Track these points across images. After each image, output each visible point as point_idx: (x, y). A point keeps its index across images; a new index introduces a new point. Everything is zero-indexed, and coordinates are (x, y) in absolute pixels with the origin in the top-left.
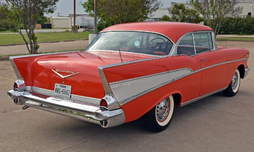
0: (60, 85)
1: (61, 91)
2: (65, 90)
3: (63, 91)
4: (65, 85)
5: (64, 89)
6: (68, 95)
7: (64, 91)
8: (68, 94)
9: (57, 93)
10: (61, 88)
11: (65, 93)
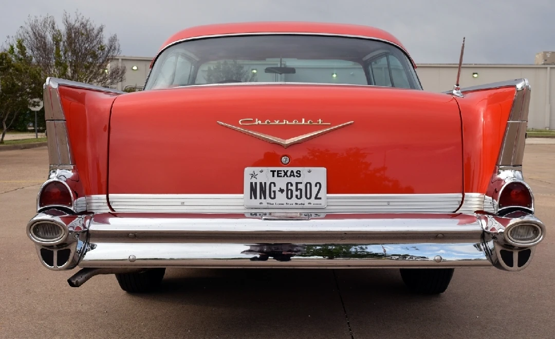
0: (273, 172)
1: (281, 191)
2: (297, 184)
3: (288, 190)
4: (295, 169)
5: (294, 180)
6: (316, 198)
7: (294, 188)
8: (317, 195)
9: (263, 200)
10: (275, 179)
11: (298, 193)
